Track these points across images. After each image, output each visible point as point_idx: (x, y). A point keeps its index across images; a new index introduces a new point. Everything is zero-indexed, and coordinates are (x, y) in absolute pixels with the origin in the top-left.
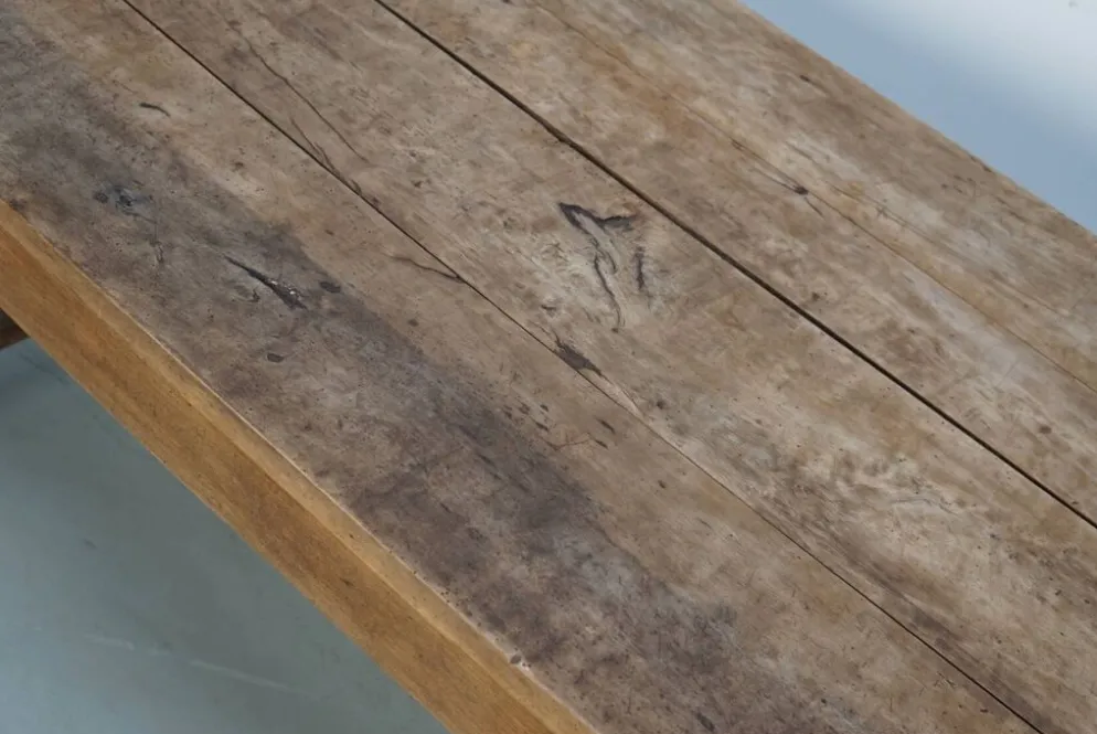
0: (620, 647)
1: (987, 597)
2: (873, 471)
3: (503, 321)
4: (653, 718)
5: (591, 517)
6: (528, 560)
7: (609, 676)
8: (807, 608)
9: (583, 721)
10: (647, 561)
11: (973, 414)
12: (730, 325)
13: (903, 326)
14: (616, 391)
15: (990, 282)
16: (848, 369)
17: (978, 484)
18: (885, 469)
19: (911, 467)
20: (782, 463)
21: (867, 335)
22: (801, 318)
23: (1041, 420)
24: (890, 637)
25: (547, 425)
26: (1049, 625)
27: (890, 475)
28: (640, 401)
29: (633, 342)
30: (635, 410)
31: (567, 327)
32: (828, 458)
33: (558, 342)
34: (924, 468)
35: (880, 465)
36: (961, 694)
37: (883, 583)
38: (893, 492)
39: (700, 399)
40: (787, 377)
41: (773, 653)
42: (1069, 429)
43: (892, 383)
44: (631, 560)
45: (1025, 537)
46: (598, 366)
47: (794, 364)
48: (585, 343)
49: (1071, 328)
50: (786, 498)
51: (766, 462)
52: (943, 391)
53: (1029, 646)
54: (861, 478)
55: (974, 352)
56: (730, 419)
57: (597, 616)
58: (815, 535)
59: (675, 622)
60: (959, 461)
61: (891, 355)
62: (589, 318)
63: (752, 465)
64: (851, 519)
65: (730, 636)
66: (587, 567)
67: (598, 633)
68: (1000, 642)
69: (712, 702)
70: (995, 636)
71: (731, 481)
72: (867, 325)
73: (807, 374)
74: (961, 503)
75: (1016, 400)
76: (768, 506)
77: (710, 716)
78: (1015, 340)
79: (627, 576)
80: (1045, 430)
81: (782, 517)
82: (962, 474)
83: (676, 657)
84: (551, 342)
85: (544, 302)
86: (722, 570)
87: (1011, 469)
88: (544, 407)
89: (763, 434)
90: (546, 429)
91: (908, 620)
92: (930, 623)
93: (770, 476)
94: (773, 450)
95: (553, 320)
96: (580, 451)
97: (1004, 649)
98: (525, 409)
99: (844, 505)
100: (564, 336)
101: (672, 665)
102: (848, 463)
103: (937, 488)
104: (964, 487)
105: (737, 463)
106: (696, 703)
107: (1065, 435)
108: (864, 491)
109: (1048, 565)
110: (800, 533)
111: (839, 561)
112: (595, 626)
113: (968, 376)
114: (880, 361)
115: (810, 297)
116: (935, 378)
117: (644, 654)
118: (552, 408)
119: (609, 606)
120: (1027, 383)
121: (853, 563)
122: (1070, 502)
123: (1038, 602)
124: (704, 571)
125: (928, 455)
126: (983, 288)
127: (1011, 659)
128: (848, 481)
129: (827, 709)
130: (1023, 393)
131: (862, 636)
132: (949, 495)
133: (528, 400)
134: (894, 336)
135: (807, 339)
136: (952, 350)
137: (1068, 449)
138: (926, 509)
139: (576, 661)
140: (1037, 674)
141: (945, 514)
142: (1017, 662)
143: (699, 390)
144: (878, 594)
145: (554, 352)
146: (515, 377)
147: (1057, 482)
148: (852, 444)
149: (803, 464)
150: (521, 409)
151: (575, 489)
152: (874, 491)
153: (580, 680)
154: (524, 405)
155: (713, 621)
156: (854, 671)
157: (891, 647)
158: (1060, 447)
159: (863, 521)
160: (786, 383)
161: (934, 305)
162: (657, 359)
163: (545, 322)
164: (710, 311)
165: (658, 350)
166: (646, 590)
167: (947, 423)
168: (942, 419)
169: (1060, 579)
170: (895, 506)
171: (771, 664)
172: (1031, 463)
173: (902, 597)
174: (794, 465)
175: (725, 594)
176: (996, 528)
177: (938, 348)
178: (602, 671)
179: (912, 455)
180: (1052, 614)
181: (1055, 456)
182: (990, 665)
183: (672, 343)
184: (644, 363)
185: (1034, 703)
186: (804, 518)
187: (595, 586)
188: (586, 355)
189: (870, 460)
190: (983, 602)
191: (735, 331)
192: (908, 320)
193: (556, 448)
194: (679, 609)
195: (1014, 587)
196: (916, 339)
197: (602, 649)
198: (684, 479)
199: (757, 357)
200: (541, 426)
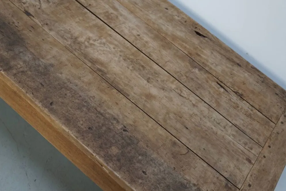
0: (26, 69)
1: (115, 67)
2: (95, 40)
3: (12, 5)
4: (30, 83)
5: (24, 45)
6: (7, 52)
7: (22, 75)
8: (72, 66)
9: (14, 83)
10: (36, 54)
11: (122, 31)
12: (68, 9)
13: (110, 12)
14: (37, 21)
15: (134, 5)
16: (94, 20)
17: (119, 45)
18: (98, 40)
19: (104, 40)
20: (73, 37)
21: (101, 13)
22: (85, 9)
23: (138, 33)
24: (90, 72)
25: (18, 26)
26: (128, 73)
27: (99, 41)
28: (42, 23)
29: (43, 11)
30: (40, 25)
31: (28, 7)
32: (85, 37)
33: (25, 10)
34: (107, 41)
35: (97, 40)
36: (104, 84)
37: (91, 62)
38: (98, 45)
39: (57, 24)
40: (79, 21)
41: (61, 73)
42: (145, 36)
43: (104, 23)
44: (32, 53)
45: (128, 56)
46: (33, 15)
47: (81, 18)
48: (31, 11)
49: (151, 15)
50: (72, 44)
51: (69, 37)
52: (116, 26)
53: (123, 77)
54: (91, 42)
55: (126, 19)
56: (63, 28)
57: (21, 63)
58: (78, 52)
59: (39, 66)
60: (116, 40)
61: (105, 18)
62: (33, 5)
63: (66, 38)
64: (87, 50)
65: (52, 69)
66: (21, 54)
67: (21, 66)
68: (116, 75)
69: (45, 81)
70: (115, 74)
71: (60, 40)
72: (101, 11)
73: (84, 20)
74: (114, 48)
75: (133, 29)
76: (68, 46)
77: (43, 84)
78: (136, 17)
79: (30, 56)
80: (139, 35)
81: (70, 48)
82: (116, 43)
83: (38, 72)
84: (23, 10)
85: (23, 2)
86: (53, 57)
87: (128, 42)
88: (18, 23)
89: (70, 32)
90: (18, 27)
91: (95, 70)
92: (100, 70)
93: (70, 40)
94: (72, 35)
95: (24, 6)
96: (25, 32)
97: (116, 77)
98: (13, 23)
99: (86, 47)
100: (27, 9)
101: (37, 74)
102: (89, 39)
103: (109, 45)
104: (116, 45)
105: (62, 37)
106: (41, 81)
107: (143, 37)
108: (91, 44)
109: (132, 62)
110: (74, 51)
111: (82, 58)
112: (21, 65)
113: (123, 23)
114: (102, 19)
115: (88, 4)
116: (114, 23)
117: (31, 71)
118: (20, 23)
119: (25, 62)
120: (137, 26)
121: (85, 58)
122: (140, 50)
123: (127, 68)
124: (49, 57)
125: (109, 38)
126: (131, 6)
127: (118, 78)
128: (88, 42)
129: (72, 84)
130: (136, 28)
131: (83, 72)
132: (112, 46)
133: (15, 21)
134: (107, 14)
135: (85, 13)
136: (120, 18)
137: (143, 39)
138: (105, 49)
139: (14, 71)
140: (123, 82)
141: (110, 50)
142: (119, 79)
143: (57, 22)
144: (90, 64)
145: (24, 12)
146: (13, 16)
147: (138, 46)
148: (91, 35)
149: (78, 38)
150: (12, 23)
151: (22, 39)
152: (94, 45)
153: (15, 75)
154: (13, 22)
155: (49, 66)
156: (79, 78)
157: (90, 74)
158: (141, 39)
159: (90, 50)
160: (78, 22)
161: (119, 8)
162: (48, 15)
163: (22, 6)
164: (63, 6)
165: (49, 13)
166: (34, 59)
167: (115, 32)
168: (114, 31)
169: (134, 64)
170: (98, 48)
171: (60, 75)
172: (133, 42)
173: (95, 65)
174: (76, 38)
175: (53, 61)
176: (121, 54)
177: (117, 17)
178: (20, 74)
179: (105, 38)
180: (130, 71)
181: (139, 40)
182: (112, 79)
183: (52, 12)
184: (45, 16)
185: (120, 87)
186: (76, 49)
187: (22, 58)
188: (31, 13)
189: (95, 38)
190: (114, 67)
191: (68, 11)
192: (111, 11)
193: (19, 31)
194: (41, 64)
195: (122, 65)
196: (112, 15)
197: (21, 69)
198: (49, 39)
199: (72, 16)
200: (16, 26)
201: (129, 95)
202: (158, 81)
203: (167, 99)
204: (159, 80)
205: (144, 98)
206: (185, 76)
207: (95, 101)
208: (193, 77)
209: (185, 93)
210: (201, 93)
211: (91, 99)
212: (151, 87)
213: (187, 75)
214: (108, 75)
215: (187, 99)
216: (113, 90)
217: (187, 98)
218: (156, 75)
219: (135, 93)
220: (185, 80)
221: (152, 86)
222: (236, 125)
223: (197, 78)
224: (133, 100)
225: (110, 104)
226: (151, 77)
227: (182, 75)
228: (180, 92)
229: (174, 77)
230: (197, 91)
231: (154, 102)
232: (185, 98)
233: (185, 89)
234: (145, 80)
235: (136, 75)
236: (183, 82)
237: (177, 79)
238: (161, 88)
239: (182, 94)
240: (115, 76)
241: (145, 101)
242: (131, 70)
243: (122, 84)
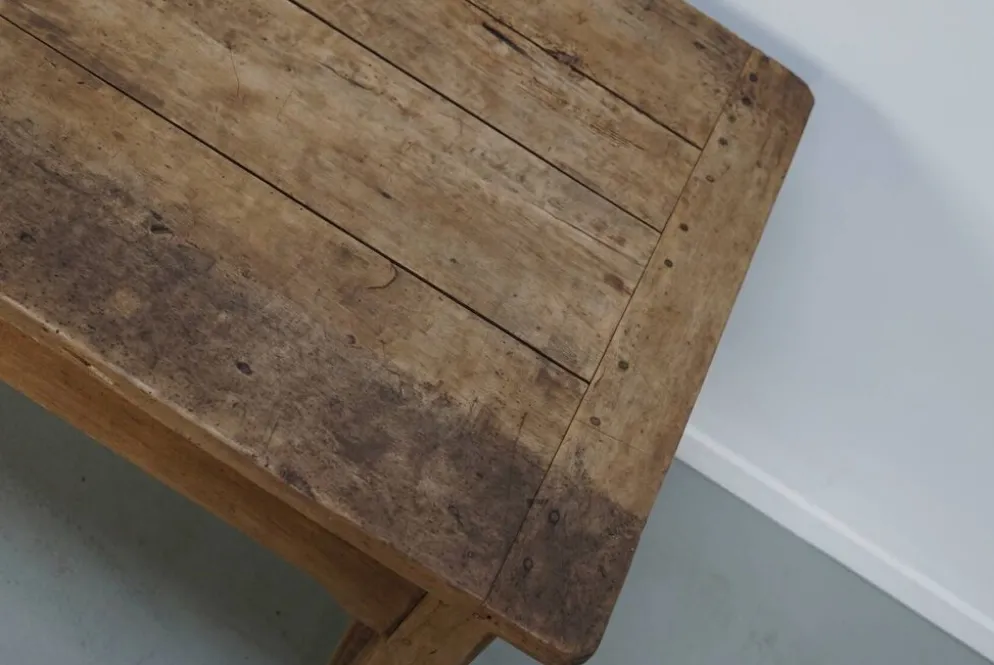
201: (161, 103)
202: (265, 39)
203: (303, 101)
204: (270, 36)
205: (221, 106)
206: (368, 12)
207: (36, 137)
208: (396, 15)
209: (370, 73)
210: (426, 69)
211: (19, 130)
212: (242, 63)
213: (374, 9)
214: (74, 39)
215: (377, 94)
216: (100, 91)
217: (379, 90)
218: (258, 21)
219: (182, 93)
220: (365, 27)
221: (245, 59)
222: (562, 165)
223: (410, 16)
224: (177, 118)
225: (94, 140)
226: (239, 27)
227: (354, 11)
228: (349, 71)
229: (327, 19)
230: (412, 64)
231: (256, 116)
232: (371, 89)
233: (367, 58)
234: (219, 41)
235: (181, 26)
236: (360, 35)
237: (337, 25)
238: (279, 66)
239: (358, 79)
240: (102, 38)
241: (225, 116)
242: (161, 11)
243: (132, 64)
